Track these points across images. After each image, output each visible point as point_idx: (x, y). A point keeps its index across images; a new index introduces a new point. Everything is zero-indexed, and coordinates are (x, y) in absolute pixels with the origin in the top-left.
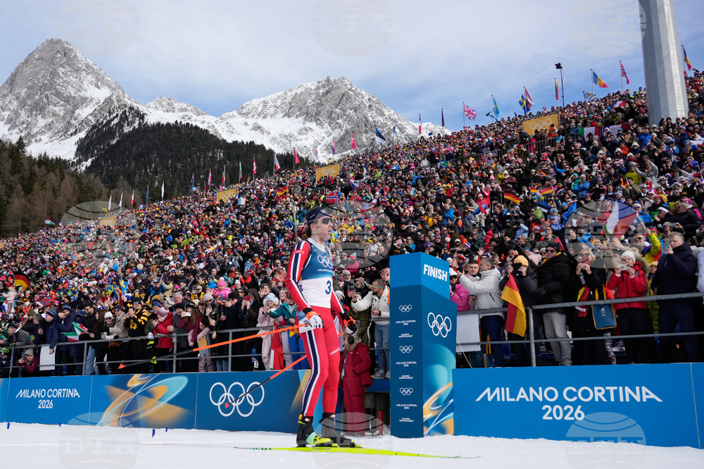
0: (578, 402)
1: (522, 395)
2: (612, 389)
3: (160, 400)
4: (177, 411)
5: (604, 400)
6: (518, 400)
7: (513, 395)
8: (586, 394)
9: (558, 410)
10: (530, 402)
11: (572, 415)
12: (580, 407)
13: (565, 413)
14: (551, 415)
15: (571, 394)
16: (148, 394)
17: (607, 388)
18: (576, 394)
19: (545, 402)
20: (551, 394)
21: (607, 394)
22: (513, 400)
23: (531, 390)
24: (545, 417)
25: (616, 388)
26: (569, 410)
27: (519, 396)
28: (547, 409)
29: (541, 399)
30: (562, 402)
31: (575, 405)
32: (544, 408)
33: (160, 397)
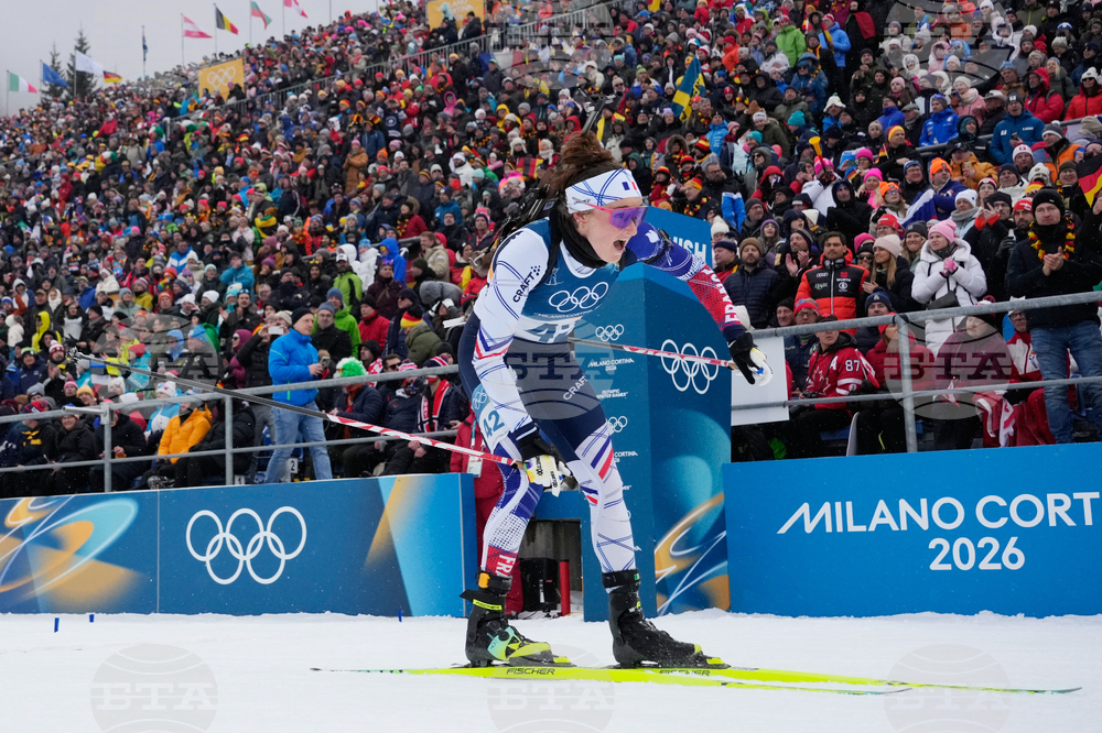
0: (1011, 528)
1: (881, 515)
2: (1087, 497)
3: (80, 552)
4: (117, 577)
5: (1070, 522)
6: (872, 528)
7: (863, 516)
8: (1027, 511)
9: (964, 548)
10: (900, 532)
11: (998, 558)
12: (1013, 540)
13: (981, 554)
14: (949, 559)
15: (993, 512)
16: (52, 541)
17: (1077, 496)
18: (1005, 512)
19: (935, 531)
20: (948, 513)
21: (1076, 510)
22: (862, 528)
23: (904, 506)
24: (935, 566)
25: (1096, 495)
26: (989, 547)
27: (876, 521)
28: (939, 547)
29: (924, 524)
30: (972, 529)
31: (1002, 536)
32: (932, 545)
33: (77, 548)
